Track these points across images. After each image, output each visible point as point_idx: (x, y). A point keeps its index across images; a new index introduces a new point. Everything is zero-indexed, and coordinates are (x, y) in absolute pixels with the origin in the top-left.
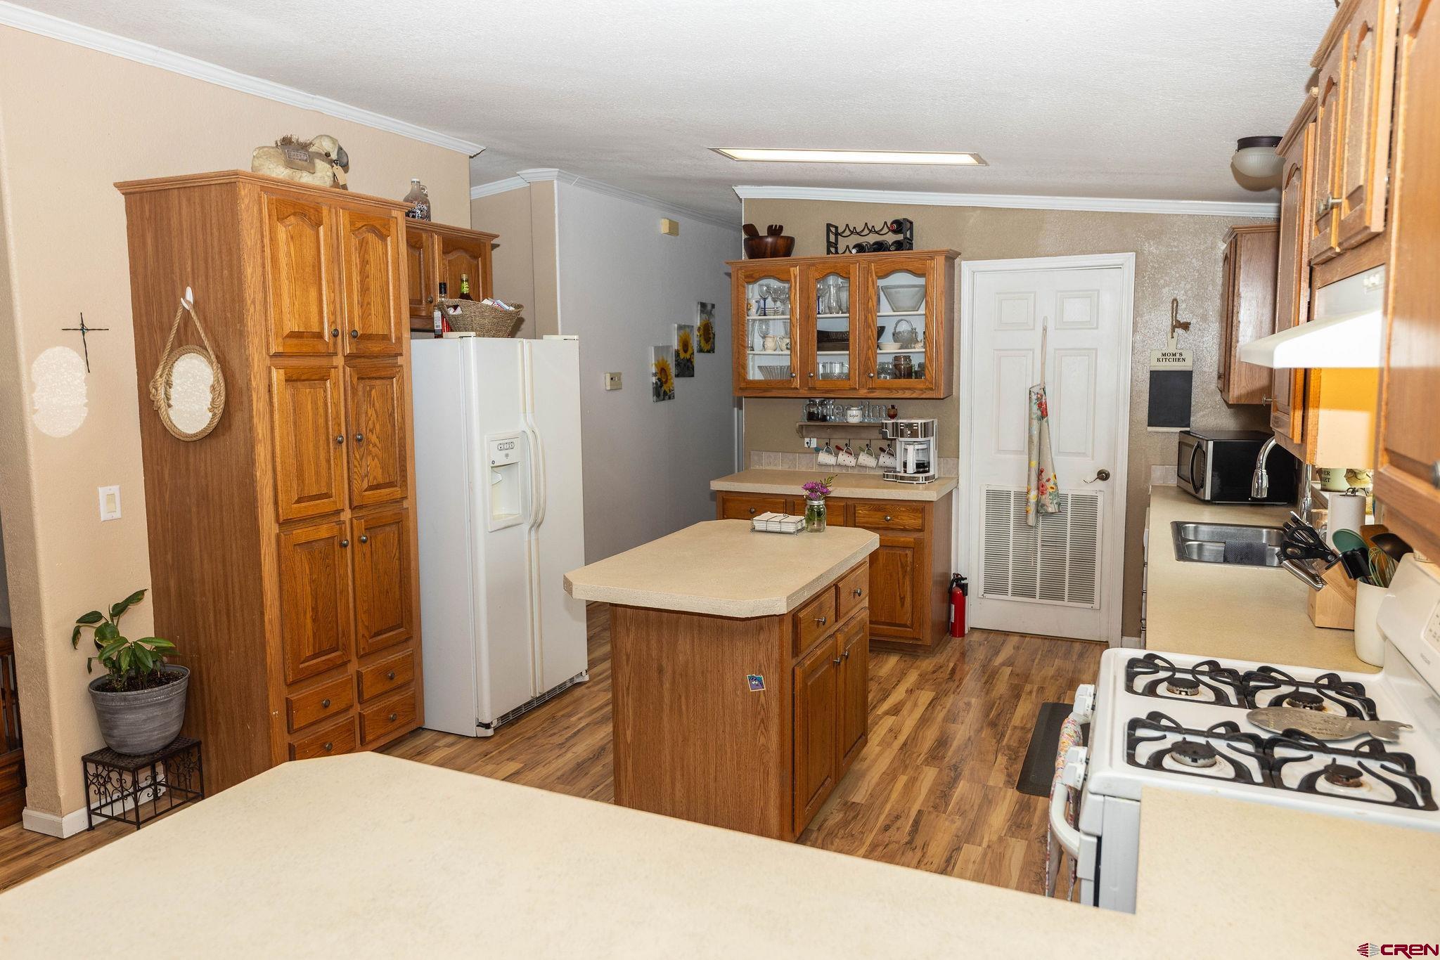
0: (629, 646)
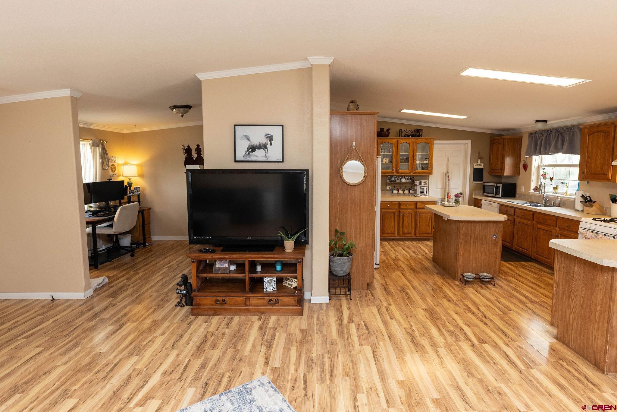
0: (463, 232)
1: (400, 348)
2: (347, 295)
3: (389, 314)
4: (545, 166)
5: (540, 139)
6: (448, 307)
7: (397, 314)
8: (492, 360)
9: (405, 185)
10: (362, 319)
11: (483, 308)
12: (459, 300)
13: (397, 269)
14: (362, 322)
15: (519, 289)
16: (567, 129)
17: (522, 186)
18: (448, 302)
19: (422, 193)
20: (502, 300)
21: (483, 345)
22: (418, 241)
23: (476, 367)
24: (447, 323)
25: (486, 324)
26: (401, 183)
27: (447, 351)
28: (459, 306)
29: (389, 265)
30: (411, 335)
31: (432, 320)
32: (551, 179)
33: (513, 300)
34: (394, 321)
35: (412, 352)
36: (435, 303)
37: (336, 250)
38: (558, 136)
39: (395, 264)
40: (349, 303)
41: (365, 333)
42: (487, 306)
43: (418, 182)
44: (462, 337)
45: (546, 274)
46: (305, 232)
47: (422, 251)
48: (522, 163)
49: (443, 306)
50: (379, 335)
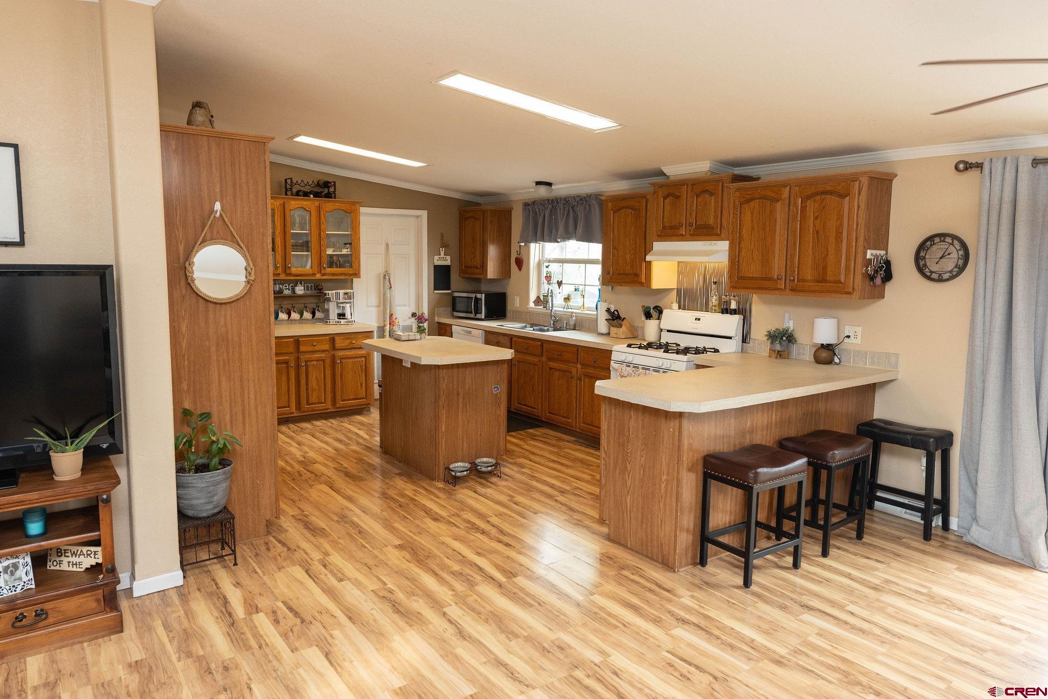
0: (444, 386)
1: (377, 631)
2: (222, 556)
3: (331, 572)
4: (549, 261)
5: (542, 215)
6: (437, 530)
7: (349, 569)
8: (534, 600)
9: (302, 301)
10: (277, 599)
11: (494, 520)
12: (454, 515)
13: (317, 480)
14: (280, 605)
15: (537, 475)
16: (581, 199)
17: (516, 297)
18: (436, 523)
19: (342, 316)
20: (519, 498)
21: (515, 580)
22: (341, 417)
23: (515, 620)
24: (446, 559)
25: (507, 545)
26: (294, 296)
27: (461, 608)
28: (456, 526)
29: (297, 475)
30: (389, 600)
31: (418, 561)
32: (560, 284)
33: (534, 496)
34: (347, 585)
35: (401, 629)
36: (415, 530)
37: (192, 457)
38: (569, 211)
39: (308, 471)
40: (233, 574)
41: (296, 625)
42: (500, 515)
43: (331, 293)
44: (478, 578)
45: (568, 443)
46: (112, 422)
47: (355, 437)
48: (514, 256)
49: (428, 532)
50: (326, 618)
